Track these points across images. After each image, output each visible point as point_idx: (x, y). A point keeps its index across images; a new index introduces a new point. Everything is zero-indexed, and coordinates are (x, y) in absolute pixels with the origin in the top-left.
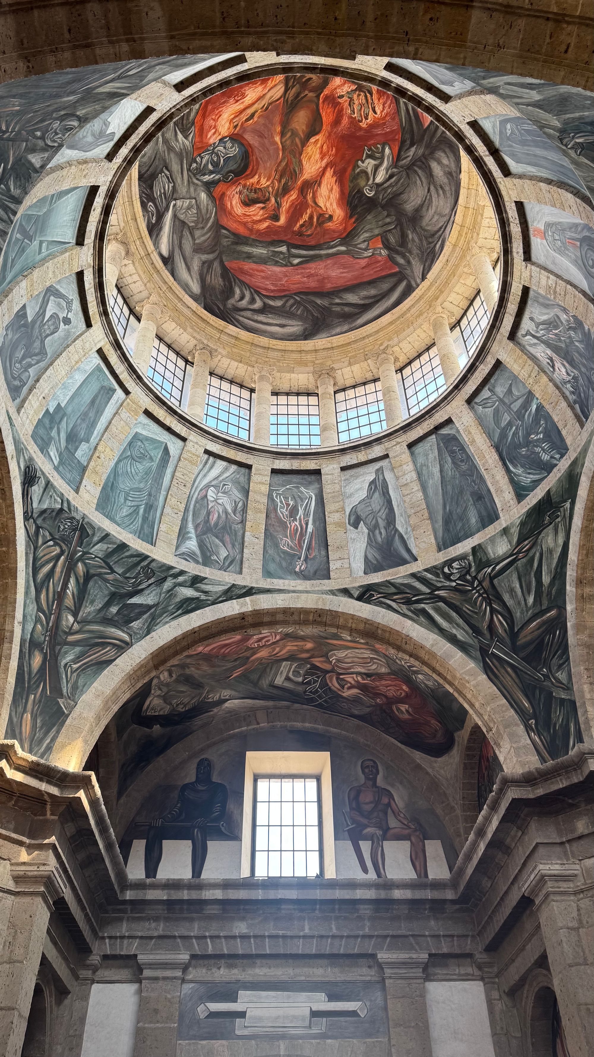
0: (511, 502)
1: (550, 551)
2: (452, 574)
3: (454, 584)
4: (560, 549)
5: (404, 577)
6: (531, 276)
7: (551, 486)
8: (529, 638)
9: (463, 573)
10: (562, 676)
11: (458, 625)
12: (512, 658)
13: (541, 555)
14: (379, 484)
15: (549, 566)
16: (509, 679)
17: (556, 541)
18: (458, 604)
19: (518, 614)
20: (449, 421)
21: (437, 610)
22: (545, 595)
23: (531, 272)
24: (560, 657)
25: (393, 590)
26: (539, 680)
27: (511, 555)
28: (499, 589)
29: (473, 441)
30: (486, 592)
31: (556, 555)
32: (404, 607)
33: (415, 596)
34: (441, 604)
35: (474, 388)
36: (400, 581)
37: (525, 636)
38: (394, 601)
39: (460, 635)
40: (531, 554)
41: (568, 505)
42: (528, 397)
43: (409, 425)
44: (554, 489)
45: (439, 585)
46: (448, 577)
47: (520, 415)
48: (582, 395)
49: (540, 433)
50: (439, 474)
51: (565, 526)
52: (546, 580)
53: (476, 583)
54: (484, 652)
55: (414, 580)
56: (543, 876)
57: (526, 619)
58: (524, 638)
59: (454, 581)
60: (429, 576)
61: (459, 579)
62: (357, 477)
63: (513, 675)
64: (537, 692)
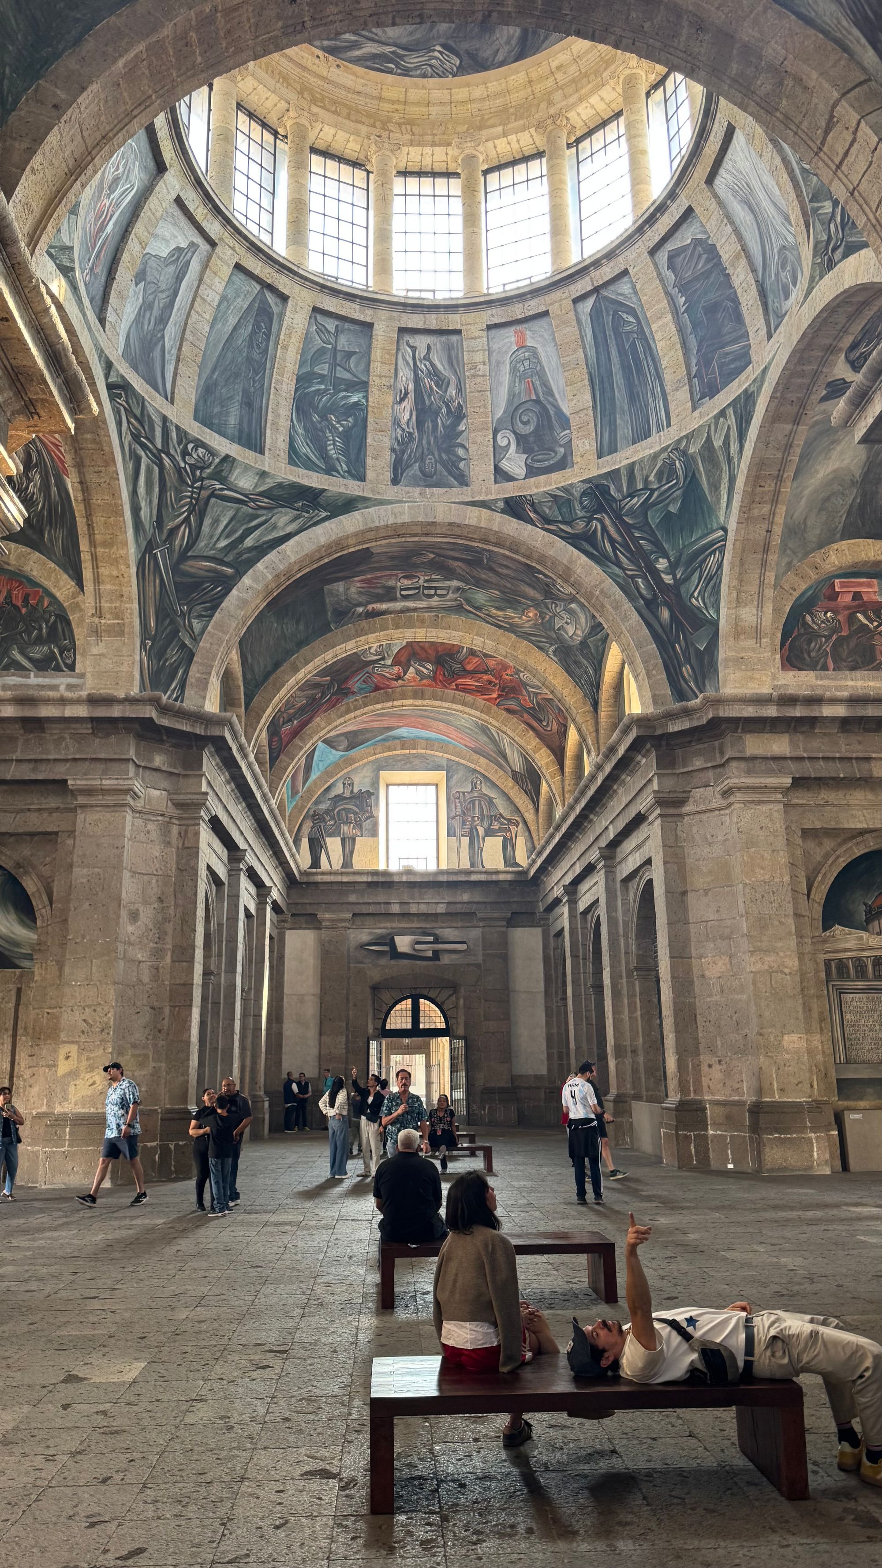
0: (282, 454)
1: (274, 527)
2: (190, 455)
3: (182, 465)
4: (282, 533)
5: (157, 411)
6: (475, 338)
7: (330, 488)
8: (193, 570)
9: (199, 465)
10: (197, 625)
11: (151, 502)
12: (167, 573)
13: (266, 522)
14: (183, 260)
15: (261, 535)
16: (152, 590)
17: (286, 525)
18: (168, 484)
19: (202, 544)
20: (284, 298)
21: (149, 471)
22: (236, 551)
23: (479, 337)
24: (206, 609)
25: (138, 412)
26: (175, 612)
27: (246, 496)
28: (209, 509)
29: (285, 348)
30: (197, 500)
31: (275, 535)
32: (129, 437)
33: (146, 438)
34: (156, 469)
35: (332, 309)
36: (151, 411)
37: (192, 567)
38: (129, 422)
39: (144, 513)
40: (260, 512)
41: (324, 514)
42: (357, 383)
43: (260, 250)
44: (329, 494)
45: (172, 452)
46: (185, 453)
47: (338, 385)
48: (406, 457)
49: (342, 425)
50: (231, 328)
51: (304, 524)
52: (249, 542)
53: (198, 484)
54: (150, 547)
55: (160, 424)
56: (132, 790)
57: (205, 554)
58: (189, 566)
59: (186, 463)
60: (174, 435)
61: (190, 465)
62: (175, 224)
63: (158, 589)
64: (168, 621)
